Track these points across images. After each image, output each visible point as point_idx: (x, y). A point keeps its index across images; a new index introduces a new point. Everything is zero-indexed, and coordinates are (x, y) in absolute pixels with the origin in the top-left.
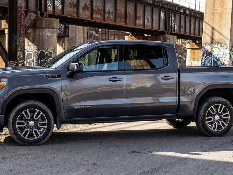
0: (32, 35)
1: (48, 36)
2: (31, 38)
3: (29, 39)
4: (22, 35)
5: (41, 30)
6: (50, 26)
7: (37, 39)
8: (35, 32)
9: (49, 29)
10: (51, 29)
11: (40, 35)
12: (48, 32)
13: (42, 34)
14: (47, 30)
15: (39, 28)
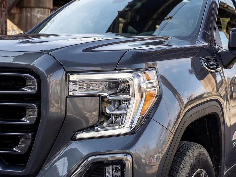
0: (17, 16)
1: (38, 19)
2: (16, 20)
3: (13, 22)
4: (4, 13)
5: (29, 10)
6: (41, 5)
7: (24, 21)
8: (21, 12)
9: (40, 9)
10: (42, 9)
11: (27, 16)
12: (38, 13)
13: (31, 15)
14: (37, 10)
15: (26, 7)
